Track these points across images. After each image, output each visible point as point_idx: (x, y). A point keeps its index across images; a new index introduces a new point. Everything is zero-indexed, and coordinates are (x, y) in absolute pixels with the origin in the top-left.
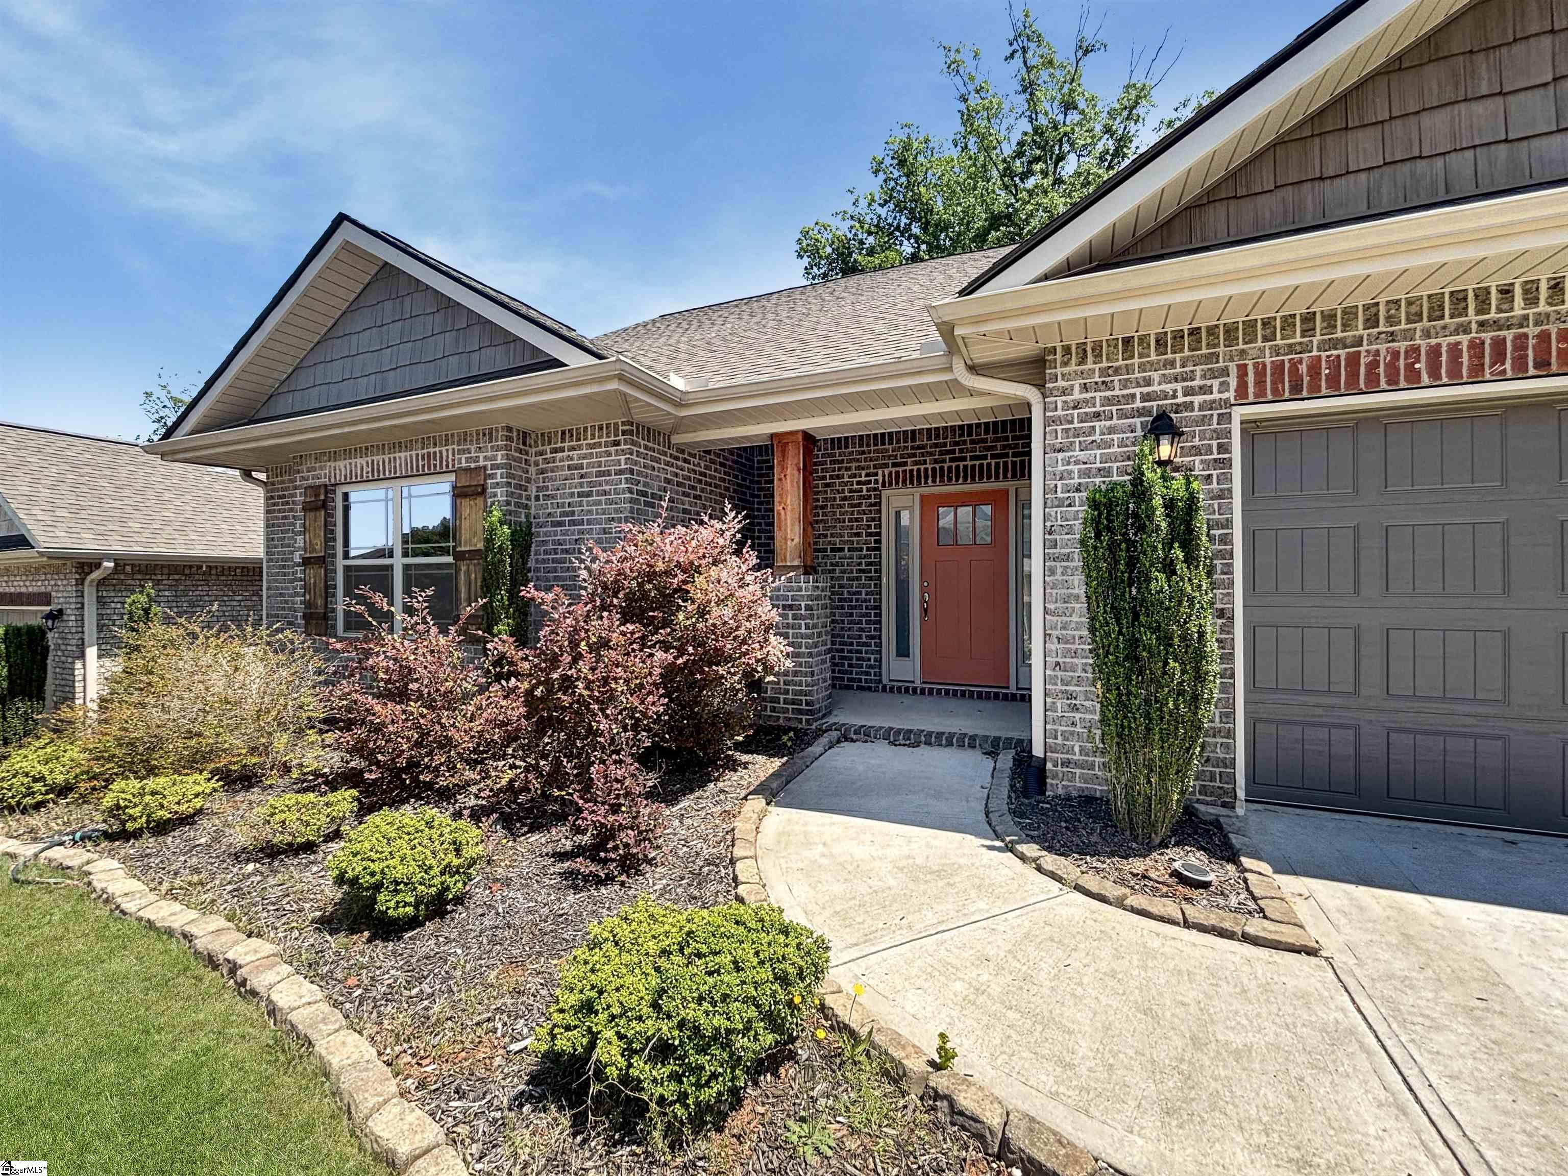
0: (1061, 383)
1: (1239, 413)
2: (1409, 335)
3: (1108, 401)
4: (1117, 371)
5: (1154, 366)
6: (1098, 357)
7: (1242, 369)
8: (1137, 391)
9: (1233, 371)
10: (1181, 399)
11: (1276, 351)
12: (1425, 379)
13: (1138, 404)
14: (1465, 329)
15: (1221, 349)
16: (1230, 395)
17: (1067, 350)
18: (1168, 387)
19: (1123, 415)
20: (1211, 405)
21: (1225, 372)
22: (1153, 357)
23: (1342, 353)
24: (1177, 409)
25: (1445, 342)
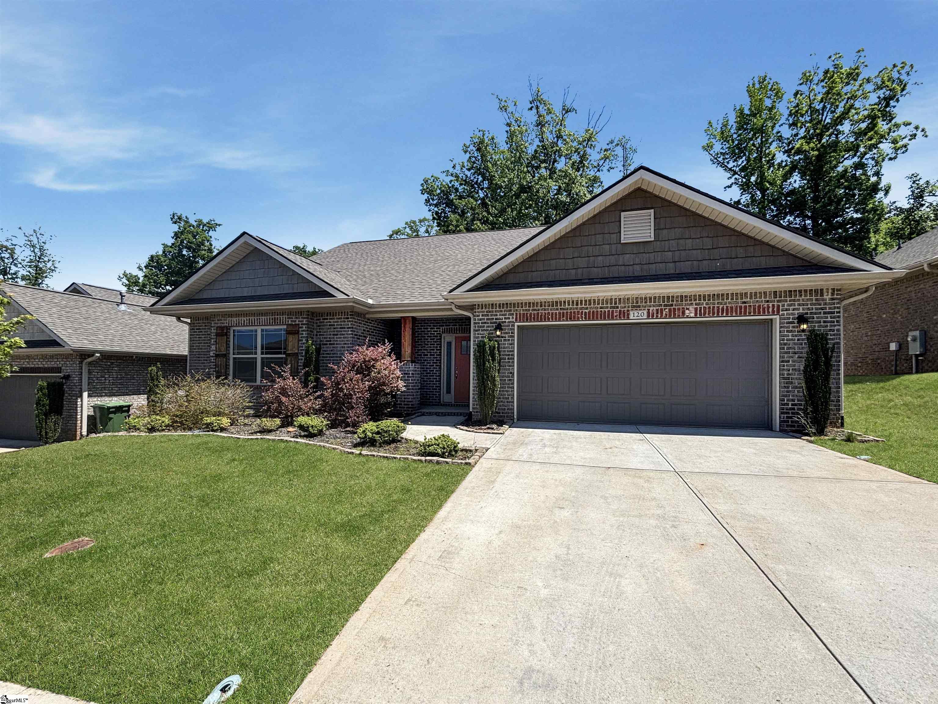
0: (477, 314)
1: (516, 324)
2: (548, 309)
3: (487, 319)
4: (490, 312)
5: (498, 311)
6: (486, 308)
7: (516, 314)
8: (494, 317)
9: (515, 314)
10: (504, 320)
11: (523, 310)
12: (551, 320)
13: (494, 321)
14: (557, 309)
15: (512, 309)
16: (514, 320)
17: (479, 305)
18: (501, 317)
19: (491, 323)
20: (509, 322)
21: (513, 314)
22: (498, 309)
23: (536, 312)
24: (503, 322)
25: (554, 312)
